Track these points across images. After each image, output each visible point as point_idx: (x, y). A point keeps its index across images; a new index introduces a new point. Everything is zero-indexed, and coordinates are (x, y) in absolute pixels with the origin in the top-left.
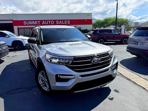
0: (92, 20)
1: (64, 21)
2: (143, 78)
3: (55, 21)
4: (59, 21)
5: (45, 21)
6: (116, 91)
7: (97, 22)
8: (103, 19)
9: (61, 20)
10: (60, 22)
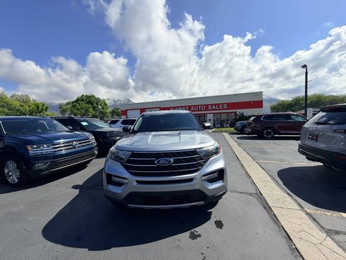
0: (262, 101)
1: (218, 105)
2: (307, 214)
3: (207, 106)
4: (212, 105)
5: (194, 106)
6: (219, 224)
7: (280, 105)
8: (291, 99)
9: (215, 105)
10: (214, 107)
